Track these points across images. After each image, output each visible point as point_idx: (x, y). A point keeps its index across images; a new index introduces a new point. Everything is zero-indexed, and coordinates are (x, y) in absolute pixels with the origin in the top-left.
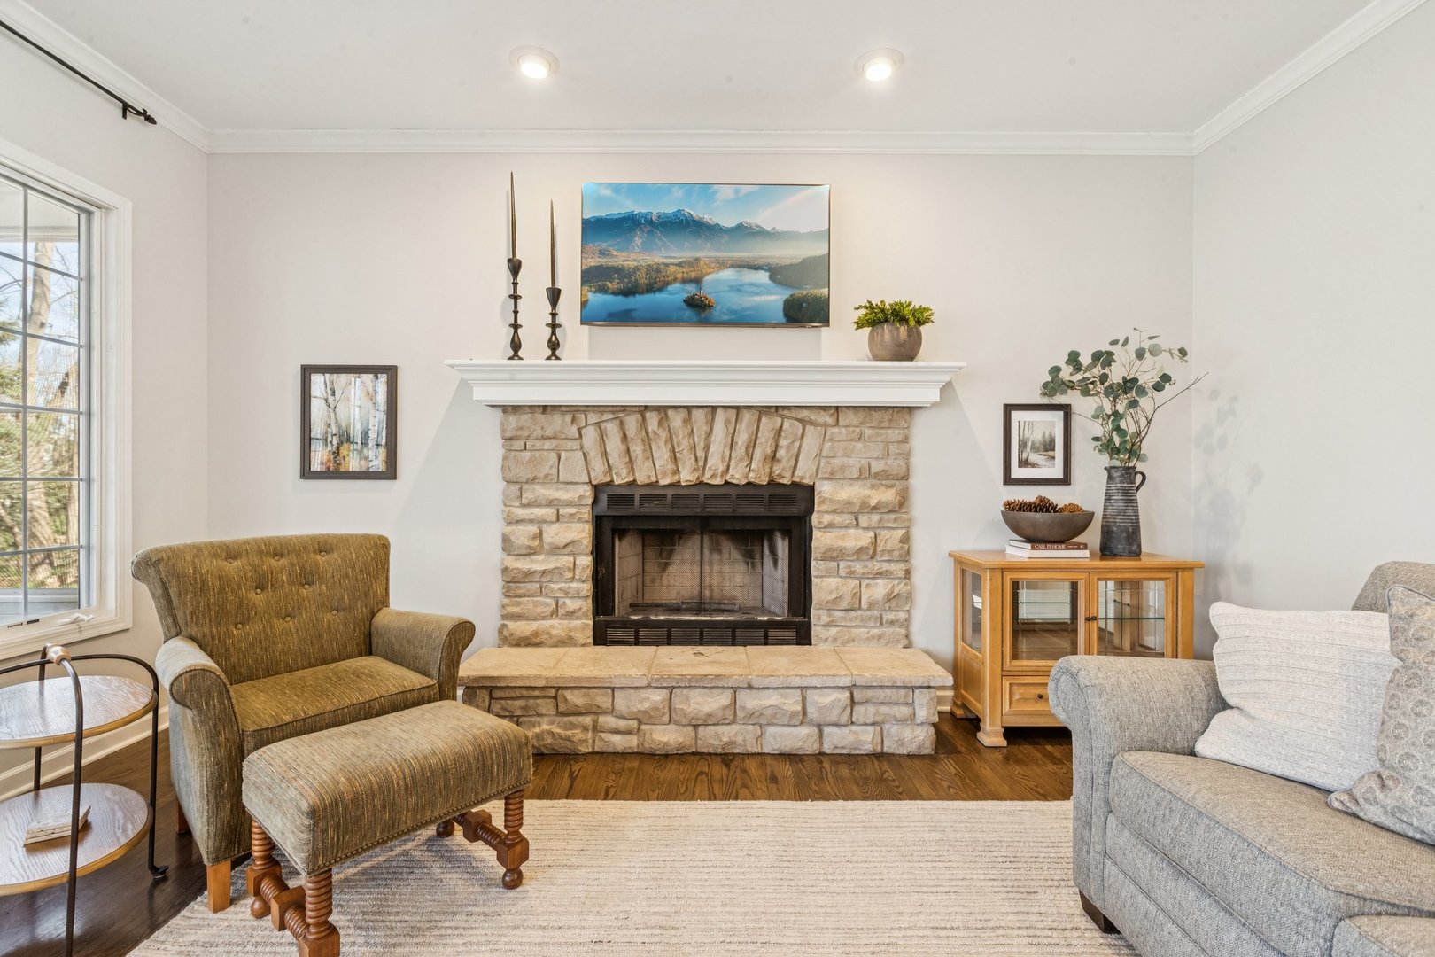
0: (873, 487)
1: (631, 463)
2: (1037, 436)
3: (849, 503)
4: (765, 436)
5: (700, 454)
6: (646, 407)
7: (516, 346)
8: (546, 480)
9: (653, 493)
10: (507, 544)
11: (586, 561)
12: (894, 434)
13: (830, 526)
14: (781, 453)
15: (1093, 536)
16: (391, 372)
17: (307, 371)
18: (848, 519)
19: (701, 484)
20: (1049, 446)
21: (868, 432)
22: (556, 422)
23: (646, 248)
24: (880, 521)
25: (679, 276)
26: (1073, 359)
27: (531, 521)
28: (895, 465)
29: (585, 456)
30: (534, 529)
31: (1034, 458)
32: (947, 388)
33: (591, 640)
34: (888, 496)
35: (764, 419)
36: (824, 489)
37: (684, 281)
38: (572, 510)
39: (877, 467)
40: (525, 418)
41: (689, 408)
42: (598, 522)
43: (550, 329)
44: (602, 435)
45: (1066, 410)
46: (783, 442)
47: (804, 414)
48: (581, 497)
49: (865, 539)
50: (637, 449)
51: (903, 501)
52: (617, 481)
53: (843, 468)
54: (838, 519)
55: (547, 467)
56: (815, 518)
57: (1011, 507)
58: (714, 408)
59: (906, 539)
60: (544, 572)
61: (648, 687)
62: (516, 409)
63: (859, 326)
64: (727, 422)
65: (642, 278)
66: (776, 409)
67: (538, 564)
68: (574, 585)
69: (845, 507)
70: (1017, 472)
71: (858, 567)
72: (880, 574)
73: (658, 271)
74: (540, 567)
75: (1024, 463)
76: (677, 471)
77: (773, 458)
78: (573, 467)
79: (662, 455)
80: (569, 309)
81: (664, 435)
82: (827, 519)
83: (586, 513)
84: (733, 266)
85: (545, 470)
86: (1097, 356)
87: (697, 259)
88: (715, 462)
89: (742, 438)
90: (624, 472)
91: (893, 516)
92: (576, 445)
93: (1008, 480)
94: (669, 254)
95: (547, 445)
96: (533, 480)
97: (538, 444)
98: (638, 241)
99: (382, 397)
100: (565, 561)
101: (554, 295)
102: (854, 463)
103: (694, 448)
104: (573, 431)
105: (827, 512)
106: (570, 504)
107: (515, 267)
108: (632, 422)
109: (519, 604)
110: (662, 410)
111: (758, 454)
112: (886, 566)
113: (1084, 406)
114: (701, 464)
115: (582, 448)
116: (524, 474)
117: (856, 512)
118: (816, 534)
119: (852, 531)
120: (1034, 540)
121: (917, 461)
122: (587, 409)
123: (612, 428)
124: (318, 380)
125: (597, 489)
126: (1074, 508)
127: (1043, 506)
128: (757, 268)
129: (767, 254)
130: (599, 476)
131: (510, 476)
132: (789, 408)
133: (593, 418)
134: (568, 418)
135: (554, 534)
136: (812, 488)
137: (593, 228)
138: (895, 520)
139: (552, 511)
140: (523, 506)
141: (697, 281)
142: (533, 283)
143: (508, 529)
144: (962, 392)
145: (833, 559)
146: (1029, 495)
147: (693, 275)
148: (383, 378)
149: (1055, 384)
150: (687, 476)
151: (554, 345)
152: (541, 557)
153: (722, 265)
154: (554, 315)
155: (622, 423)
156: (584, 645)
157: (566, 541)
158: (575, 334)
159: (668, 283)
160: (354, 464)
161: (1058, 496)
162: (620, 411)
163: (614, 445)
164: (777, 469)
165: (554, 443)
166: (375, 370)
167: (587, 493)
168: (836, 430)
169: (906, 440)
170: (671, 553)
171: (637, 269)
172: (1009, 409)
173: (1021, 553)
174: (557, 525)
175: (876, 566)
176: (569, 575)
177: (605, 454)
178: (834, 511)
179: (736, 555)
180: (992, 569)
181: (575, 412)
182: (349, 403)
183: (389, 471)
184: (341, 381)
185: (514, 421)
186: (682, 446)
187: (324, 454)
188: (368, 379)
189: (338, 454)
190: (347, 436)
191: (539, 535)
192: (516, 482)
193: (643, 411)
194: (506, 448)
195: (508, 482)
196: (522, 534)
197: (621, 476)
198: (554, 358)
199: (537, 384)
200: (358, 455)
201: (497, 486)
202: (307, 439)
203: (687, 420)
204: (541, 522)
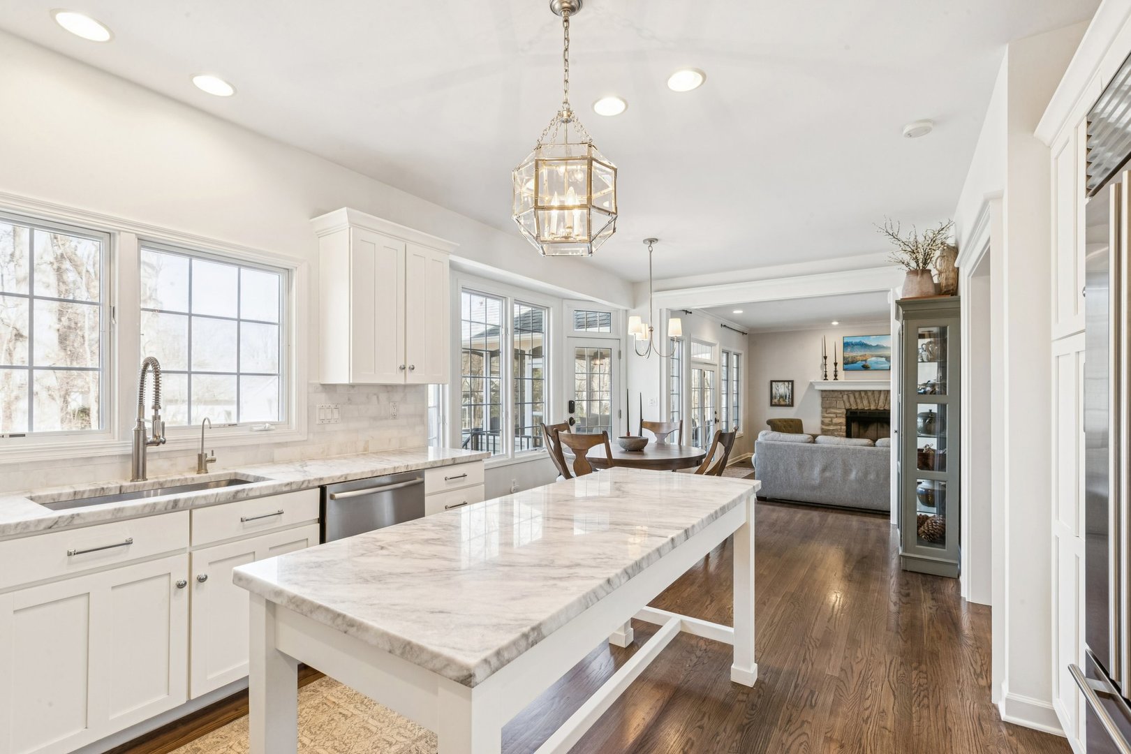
1: (857, 404)
5: (877, 402)
7: (826, 376)
8: (833, 408)
9: (863, 411)
10: (823, 423)
11: (844, 427)
16: (792, 382)
17: (772, 382)
19: (877, 409)
22: (836, 394)
27: (829, 417)
29: (844, 403)
38: (841, 415)
40: (827, 393)
41: (873, 391)
42: (847, 418)
43: (835, 373)
44: (849, 397)
48: (843, 412)
50: (859, 401)
52: (853, 408)
55: (834, 404)
58: (881, 391)
62: (825, 391)
64: (885, 394)
65: (850, 360)
67: (831, 428)
68: (841, 433)
76: (870, 406)
78: (841, 404)
79: (865, 402)
80: (840, 367)
83: (844, 416)
87: (865, 355)
88: (881, 404)
92: (841, 400)
95: (834, 399)
96: (830, 408)
97: (831, 399)
99: (790, 388)
101: (836, 364)
103: (875, 400)
104: (841, 396)
106: (840, 413)
107: (825, 358)
108: (857, 395)
110: (866, 392)
114: (877, 404)
115: (843, 401)
116: (827, 406)
122: (844, 391)
123: (852, 396)
124: (774, 384)
125: (847, 410)
130: (848, 406)
131: (824, 406)
133: (846, 393)
134: (839, 393)
135: (836, 420)
137: (846, 345)
139: (835, 415)
140: (827, 413)
141: (865, 360)
142: (831, 361)
143: (823, 419)
147: (865, 358)
148: (790, 383)
150: (873, 407)
151: (836, 376)
152: (832, 426)
154: (836, 369)
155: (854, 394)
157: (839, 422)
158: (841, 373)
160: (782, 403)
162: (853, 392)
163: (852, 399)
165: (836, 398)
166: (788, 381)
167: (845, 411)
170: (868, 427)
176: (840, 431)
177: (849, 402)
181: (841, 392)
182: (782, 389)
183: (792, 405)
184: (780, 384)
185: (824, 394)
186: (872, 400)
187: (775, 401)
188: (786, 383)
189: (779, 400)
190: (781, 397)
191: (832, 421)
192: (825, 408)
193: (860, 391)
194: (822, 400)
195: (823, 408)
196: (827, 420)
197: (854, 407)
198: (836, 379)
199: (831, 386)
200: (784, 401)
201: (819, 409)
202: (772, 398)
203: (873, 394)
204: (831, 418)
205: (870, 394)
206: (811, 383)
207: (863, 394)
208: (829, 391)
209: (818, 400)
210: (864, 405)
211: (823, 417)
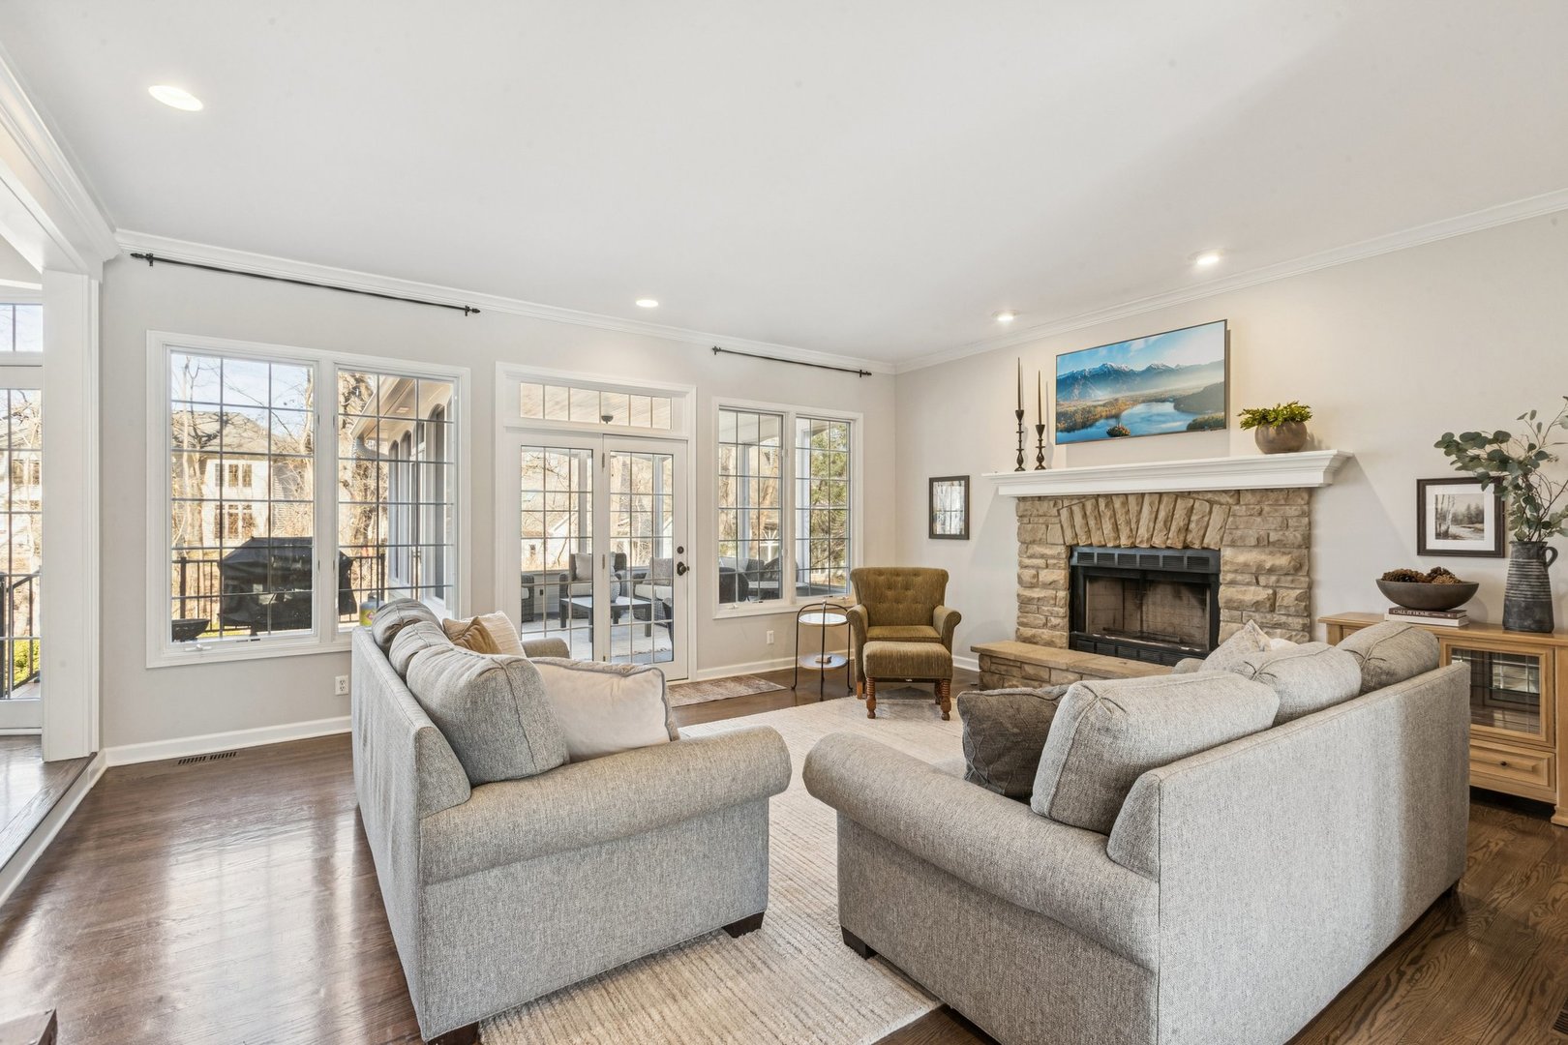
0: (1271, 553)
1: (1089, 532)
2: (1460, 509)
3: (1246, 565)
4: (1180, 513)
5: (1134, 526)
6: (1098, 495)
7: (1020, 461)
8: (1041, 542)
9: (1105, 552)
10: (1020, 580)
11: (1063, 594)
13: (1232, 583)
14: (1192, 526)
16: (966, 479)
17: (932, 481)
18: (1247, 578)
19: (1135, 547)
20: (1475, 519)
21: (1267, 509)
22: (1045, 506)
24: (1278, 581)
25: (1104, 414)
27: (1033, 567)
28: (1297, 534)
29: (1062, 527)
30: (1033, 572)
31: (1454, 530)
33: (1066, 645)
34: (1285, 561)
35: (1179, 501)
36: (1227, 554)
37: (1108, 417)
38: (1055, 561)
39: (1273, 537)
40: (1029, 505)
41: (1126, 495)
42: (1073, 572)
43: (1038, 450)
44: (1072, 515)
45: (1498, 484)
46: (1194, 518)
47: (1209, 496)
48: (1059, 554)
49: (1263, 594)
50: (1092, 523)
51: (1303, 566)
52: (1082, 544)
53: (1246, 538)
54: (1239, 578)
55: (1041, 534)
58: (1143, 495)
59: (1306, 597)
60: (1039, 599)
61: (1067, 670)
62: (1022, 498)
64: (1152, 504)
65: (1079, 418)
66: (1189, 494)
67: (1036, 593)
68: (1056, 609)
69: (1244, 568)
70: (1432, 543)
71: (1264, 618)
72: (1283, 624)
73: (1089, 412)
74: (1036, 595)
76: (1118, 538)
77: (1187, 528)
78: (1055, 534)
79: (1108, 527)
80: (1049, 436)
81: (1108, 513)
82: (1229, 577)
83: (1063, 563)
84: (1144, 402)
85: (1039, 535)
87: (1117, 400)
88: (1143, 532)
89: (1163, 514)
90: (1084, 538)
91: (1290, 578)
92: (1056, 520)
93: (1422, 550)
94: (1096, 398)
95: (1041, 520)
96: (1033, 542)
97: (1036, 519)
98: (1076, 392)
99: (963, 493)
100: (1050, 593)
102: (1254, 534)
103: (1129, 522)
104: (1054, 512)
105: (1229, 572)
106: (1053, 557)
107: (1020, 414)
108: (1090, 506)
109: (1026, 617)
110: (1109, 497)
111: (1175, 526)
112: (1284, 619)
114: (1133, 534)
115: (1060, 522)
116: (1028, 539)
117: (1257, 574)
118: (1222, 590)
119: (1253, 588)
121: (1322, 531)
122: (1062, 498)
123: (1077, 509)
124: (936, 486)
125: (1069, 548)
128: (1163, 401)
129: (1173, 387)
130: (1069, 541)
131: (1022, 539)
132: (1198, 492)
133: (1066, 503)
134: (1052, 503)
135: (1046, 576)
136: (1217, 555)
137: (1065, 384)
138: (1292, 581)
139: (1043, 561)
140: (1030, 557)
141: (1117, 417)
142: (1030, 422)
143: (1021, 571)
145: (1237, 609)
146: (1428, 566)
147: (1114, 412)
148: (964, 483)
150: (1125, 542)
151: (1041, 460)
152: (1037, 590)
153: (1135, 402)
154: (1040, 441)
155: (1084, 505)
156: (1061, 648)
157: (1051, 580)
158: (1054, 451)
159: (1097, 420)
162: (1082, 498)
163: (1079, 520)
164: (1190, 537)
165: (1045, 518)
166: (958, 478)
167: (1062, 550)
168: (1237, 507)
169: (1308, 514)
171: (1076, 412)
174: (1046, 571)
175: (1278, 616)
176: (1052, 602)
177: (1073, 526)
178: (1236, 571)
181: (1056, 500)
182: (949, 498)
183: (966, 535)
184: (946, 485)
185: (1023, 506)
186: (1121, 520)
187: (938, 526)
188: (958, 485)
189: (942, 525)
190: (948, 516)
191: (1037, 576)
192: (1026, 543)
193: (1097, 497)
194: (1020, 522)
195: (1021, 542)
196: (1029, 574)
197: (1083, 541)
198: (1042, 467)
199: (1033, 485)
201: (1015, 545)
202: (931, 519)
203: (1125, 504)
204: (1038, 568)
206: (996, 481)
208: (1031, 498)
209: (1012, 524)
211: (1021, 566)
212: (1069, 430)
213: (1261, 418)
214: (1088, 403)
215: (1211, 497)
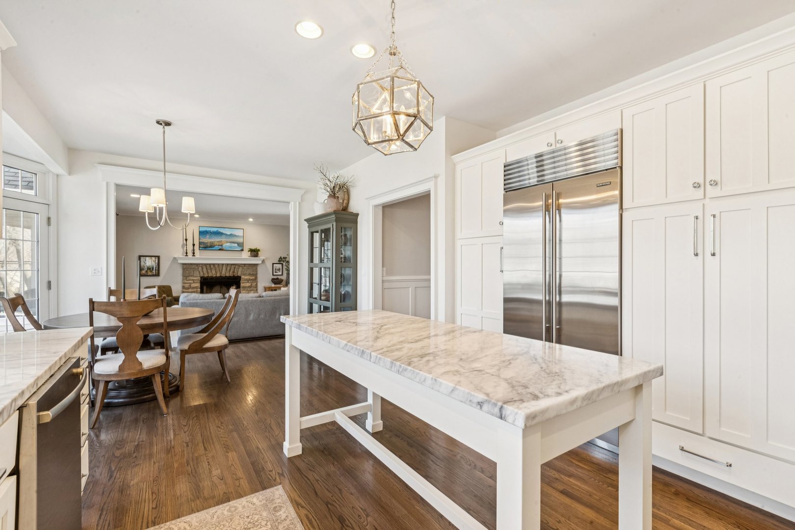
0: (251, 276)
1: (208, 273)
2: (278, 268)
3: (247, 279)
4: (232, 269)
7: (187, 253)
8: (192, 276)
9: (212, 278)
10: (184, 287)
11: (199, 290)
12: (255, 268)
13: (244, 283)
14: (235, 271)
15: (284, 283)
16: (159, 257)
17: (140, 257)
18: (247, 281)
19: (221, 276)
20: (279, 270)
21: (250, 268)
22: (194, 266)
23: (210, 238)
24: (252, 282)
26: (281, 257)
28: (254, 273)
29: (199, 272)
30: (189, 284)
31: (277, 271)
32: (263, 261)
34: (253, 278)
35: (232, 266)
36: (243, 277)
37: (218, 245)
39: (251, 273)
40: (187, 266)
41: (219, 264)
42: (201, 283)
43: (193, 251)
44: (202, 268)
45: (282, 264)
46: (235, 269)
48: (198, 279)
49: (249, 284)
50: (209, 271)
51: (256, 278)
53: (246, 273)
54: (245, 281)
56: (241, 282)
57: (273, 279)
58: (223, 264)
59: (257, 284)
62: (186, 264)
63: (249, 251)
64: (225, 267)
65: (209, 244)
66: (234, 264)
69: (246, 279)
70: (274, 274)
71: (248, 289)
72: (252, 290)
73: (213, 243)
74: (190, 291)
75: (275, 272)
76: (216, 274)
77: (234, 272)
78: (197, 273)
79: (214, 272)
80: (197, 247)
81: (213, 268)
83: (199, 282)
85: (191, 274)
86: (284, 258)
87: (221, 241)
88: (223, 272)
89: (228, 269)
92: (197, 270)
93: (273, 275)
94: (215, 240)
95: (192, 270)
96: (189, 276)
97: (189, 270)
98: (207, 236)
99: (157, 261)
100: (195, 290)
101: (194, 245)
102: (248, 272)
103: (219, 270)
104: (197, 268)
105: (243, 280)
106: (196, 280)
107: (186, 240)
108: (208, 266)
110: (214, 265)
111: (231, 271)
113: (284, 264)
114: (221, 273)
116: (187, 275)
117: (248, 280)
118: (241, 284)
119: (247, 283)
120: (275, 283)
121: (259, 272)
122: (199, 264)
123: (204, 267)
124: (142, 259)
125: (201, 277)
126: (281, 279)
127: (277, 279)
130: (202, 275)
132: (236, 264)
133: (200, 265)
135: (193, 285)
136: (240, 277)
137: (202, 233)
138: (255, 282)
139: (193, 281)
141: (222, 245)
142: (190, 243)
143: (184, 285)
144: (266, 261)
145: (244, 288)
146: (275, 277)
147: (220, 244)
148: (157, 258)
149: (279, 261)
150: (218, 275)
151: (194, 253)
152: (190, 289)
153: (227, 242)
154: (194, 249)
158: (198, 252)
161: (279, 277)
162: (206, 265)
163: (205, 270)
164: (234, 274)
166: (155, 256)
168: (245, 268)
169: (256, 269)
171: (208, 242)
172: (273, 264)
173: (273, 285)
175: (251, 289)
176: (196, 292)
177: (203, 272)
179: (225, 288)
180: (268, 288)
181: (197, 265)
182: (149, 262)
183: (158, 275)
184: (147, 258)
185: (185, 266)
186: (218, 270)
187: (144, 272)
188: (153, 258)
189: (147, 272)
190: (149, 268)
191: (190, 285)
192: (185, 276)
193: (210, 264)
194: (183, 271)
195: (183, 276)
196: (187, 285)
197: (206, 275)
198: (194, 255)
199: (190, 260)
200: (151, 272)
201: (181, 277)
202: (141, 269)
203: (218, 266)
204: (190, 283)
205: (216, 266)
206: (175, 258)
207: (212, 266)
208: (189, 264)
209: (180, 271)
210: (213, 274)
211: (184, 283)
212: (205, 248)
213: (251, 251)
214: (212, 240)
215: (239, 265)
